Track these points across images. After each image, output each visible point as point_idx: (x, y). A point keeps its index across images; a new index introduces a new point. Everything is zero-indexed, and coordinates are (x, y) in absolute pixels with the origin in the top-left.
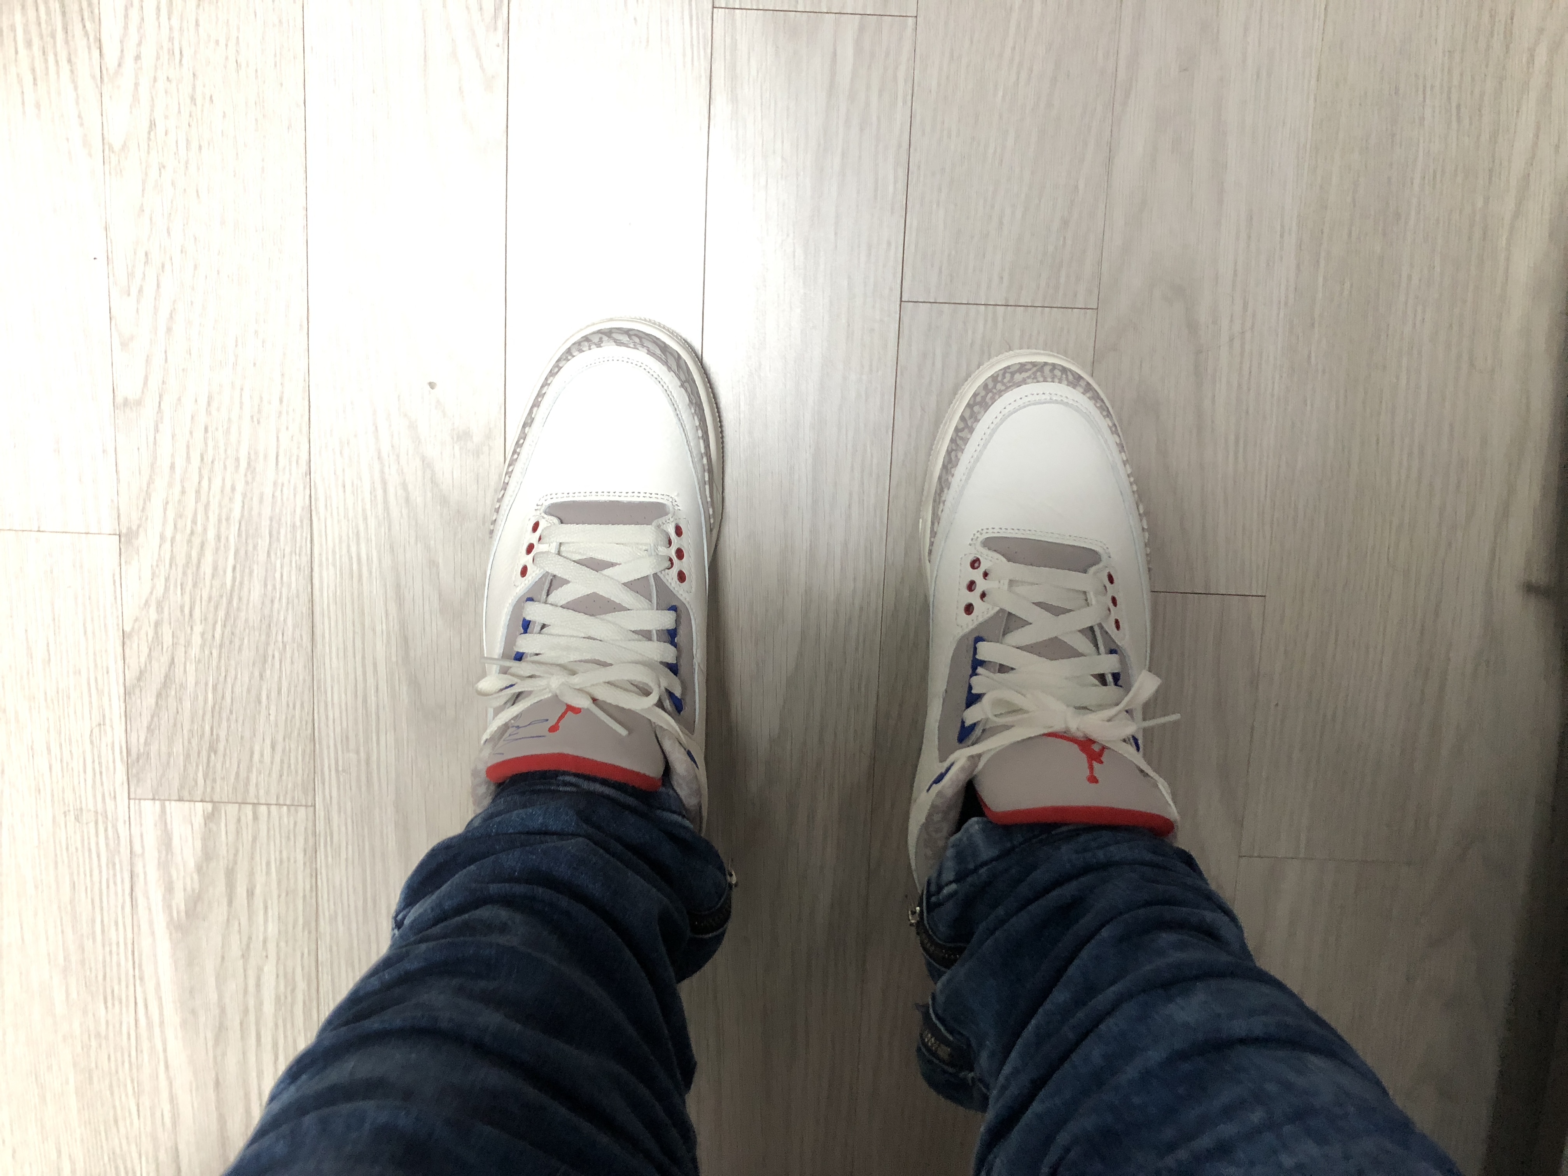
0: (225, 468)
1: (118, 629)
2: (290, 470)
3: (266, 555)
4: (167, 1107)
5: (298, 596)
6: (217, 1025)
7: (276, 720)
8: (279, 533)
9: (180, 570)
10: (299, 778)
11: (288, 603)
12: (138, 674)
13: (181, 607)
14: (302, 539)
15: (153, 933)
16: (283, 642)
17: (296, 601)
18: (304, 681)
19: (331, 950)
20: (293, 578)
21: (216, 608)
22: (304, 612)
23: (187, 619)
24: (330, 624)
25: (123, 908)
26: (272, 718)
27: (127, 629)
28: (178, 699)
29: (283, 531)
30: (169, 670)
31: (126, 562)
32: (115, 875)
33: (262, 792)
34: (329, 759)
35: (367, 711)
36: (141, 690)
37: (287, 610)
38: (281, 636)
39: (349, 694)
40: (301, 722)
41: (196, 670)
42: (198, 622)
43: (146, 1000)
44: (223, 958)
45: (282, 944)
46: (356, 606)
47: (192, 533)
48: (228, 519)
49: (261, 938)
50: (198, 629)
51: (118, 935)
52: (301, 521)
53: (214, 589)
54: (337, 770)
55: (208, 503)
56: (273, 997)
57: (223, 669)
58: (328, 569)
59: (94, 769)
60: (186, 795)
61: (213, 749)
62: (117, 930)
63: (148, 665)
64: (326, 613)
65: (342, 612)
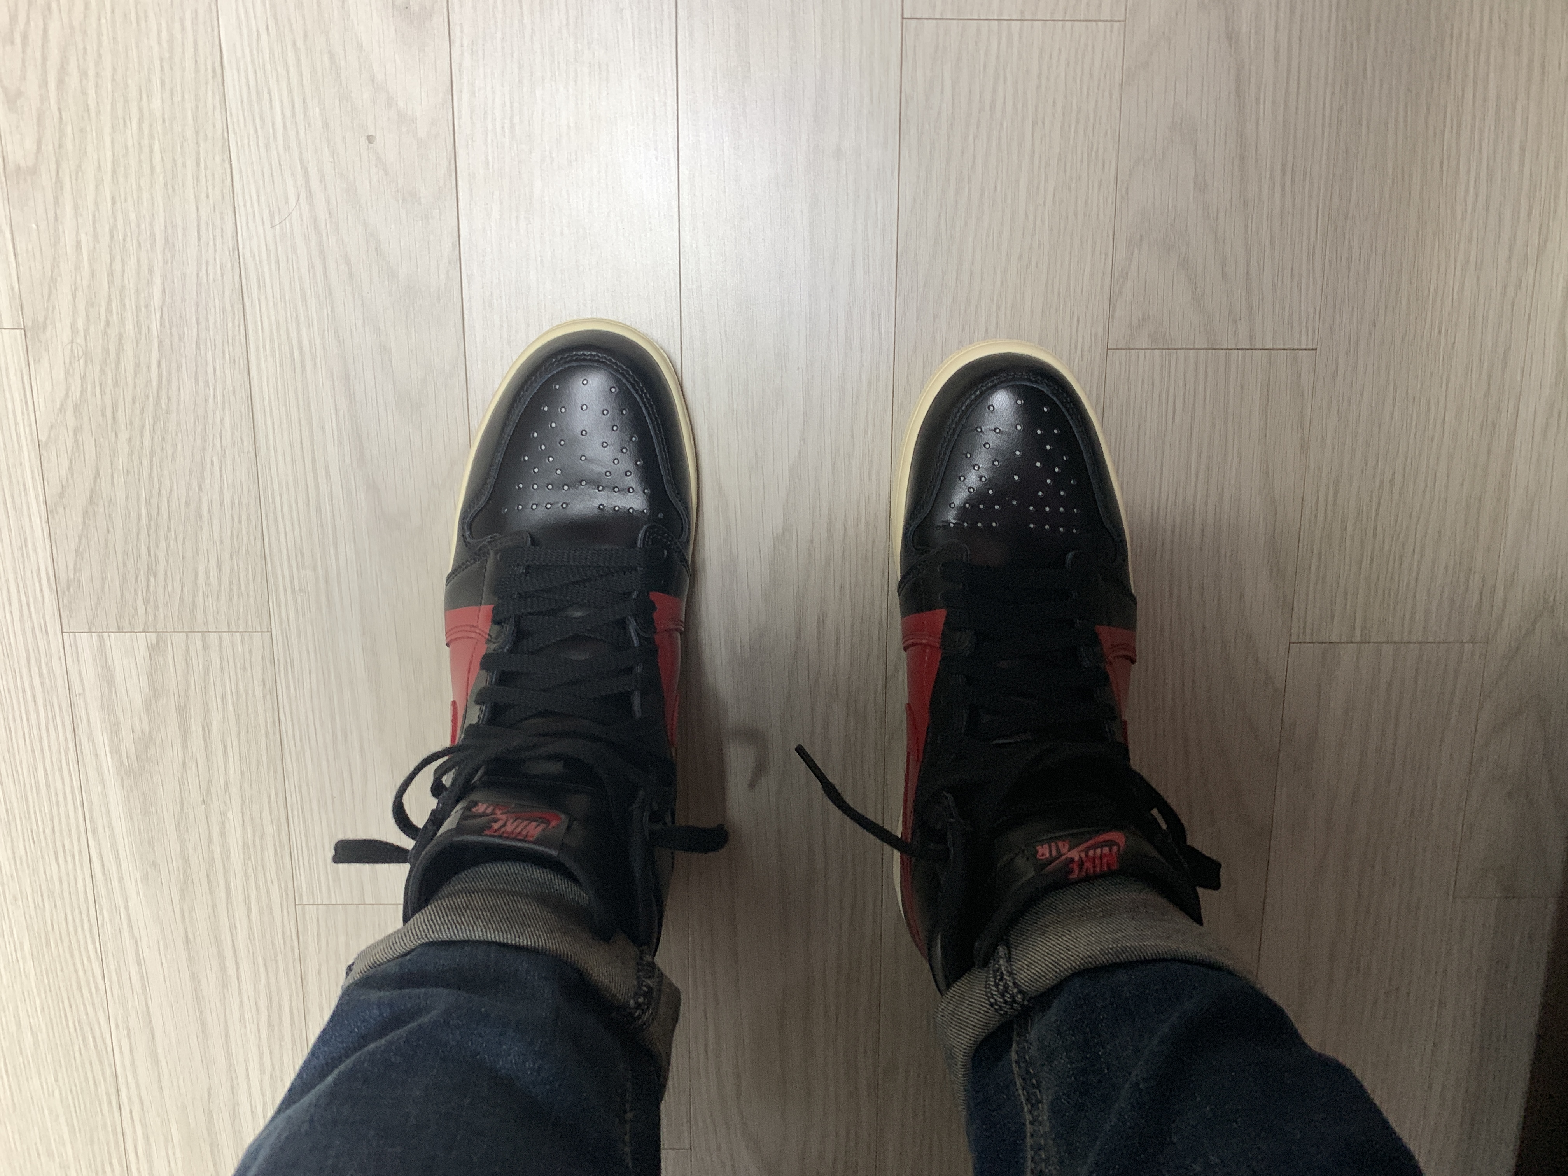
0: (139, 243)
1: (32, 440)
2: (215, 245)
3: (194, 346)
4: (134, 969)
5: (234, 392)
6: (182, 877)
7: (221, 537)
8: (207, 320)
9: (97, 369)
10: (252, 600)
11: (224, 402)
12: (60, 490)
13: (102, 410)
14: (234, 326)
15: (103, 781)
16: (222, 447)
17: (232, 398)
18: (249, 490)
19: (300, 792)
20: (228, 372)
21: (143, 410)
22: (243, 410)
23: (109, 426)
24: (273, 423)
25: (67, 754)
26: (216, 535)
27: (43, 438)
28: (107, 515)
29: (211, 320)
30: (95, 485)
31: (34, 360)
32: (54, 718)
33: (211, 619)
34: (283, 577)
35: (321, 522)
36: (64, 508)
37: (223, 409)
38: (219, 440)
39: (300, 503)
40: (249, 538)
41: (125, 482)
42: (123, 427)
43: (101, 853)
44: (182, 804)
45: (246, 786)
46: (301, 403)
47: (108, 323)
48: (146, 307)
49: (222, 780)
50: (124, 436)
51: (63, 784)
52: (232, 306)
53: (138, 388)
54: (293, 590)
55: (123, 287)
56: (240, 843)
57: (156, 479)
58: (266, 361)
59: (20, 600)
60: (126, 627)
61: (152, 572)
62: (62, 779)
63: (70, 477)
64: (268, 409)
65: (286, 410)
